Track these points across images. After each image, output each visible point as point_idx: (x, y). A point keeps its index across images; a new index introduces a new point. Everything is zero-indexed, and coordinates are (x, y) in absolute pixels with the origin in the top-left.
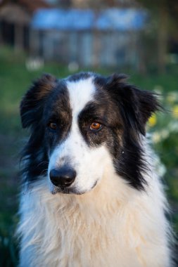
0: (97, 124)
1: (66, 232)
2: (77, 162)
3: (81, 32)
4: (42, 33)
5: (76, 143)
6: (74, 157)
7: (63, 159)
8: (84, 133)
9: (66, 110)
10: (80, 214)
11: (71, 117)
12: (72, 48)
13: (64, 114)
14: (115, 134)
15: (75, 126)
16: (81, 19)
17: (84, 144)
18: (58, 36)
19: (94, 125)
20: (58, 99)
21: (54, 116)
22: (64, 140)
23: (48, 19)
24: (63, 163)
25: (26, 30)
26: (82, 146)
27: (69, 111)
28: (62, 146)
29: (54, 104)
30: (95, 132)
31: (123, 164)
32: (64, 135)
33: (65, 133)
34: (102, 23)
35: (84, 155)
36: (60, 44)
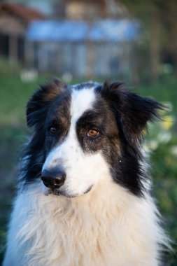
0: (95, 132)
1: (66, 236)
2: (68, 165)
3: (75, 44)
4: (37, 45)
5: (72, 147)
6: (67, 160)
7: (55, 161)
8: (81, 139)
9: (65, 116)
10: (77, 218)
11: (69, 123)
12: (67, 59)
13: (63, 120)
14: (112, 144)
15: (72, 132)
16: (75, 31)
17: (79, 149)
18: (52, 47)
19: (92, 132)
20: (61, 105)
21: (54, 121)
22: (61, 143)
23: (42, 31)
24: (54, 165)
25: (21, 41)
26: (77, 151)
27: (68, 117)
28: (57, 149)
29: (56, 109)
30: (91, 139)
31: (121, 172)
32: (61, 139)
33: (62, 137)
34: (96, 35)
35: (77, 160)
36: (55, 55)
